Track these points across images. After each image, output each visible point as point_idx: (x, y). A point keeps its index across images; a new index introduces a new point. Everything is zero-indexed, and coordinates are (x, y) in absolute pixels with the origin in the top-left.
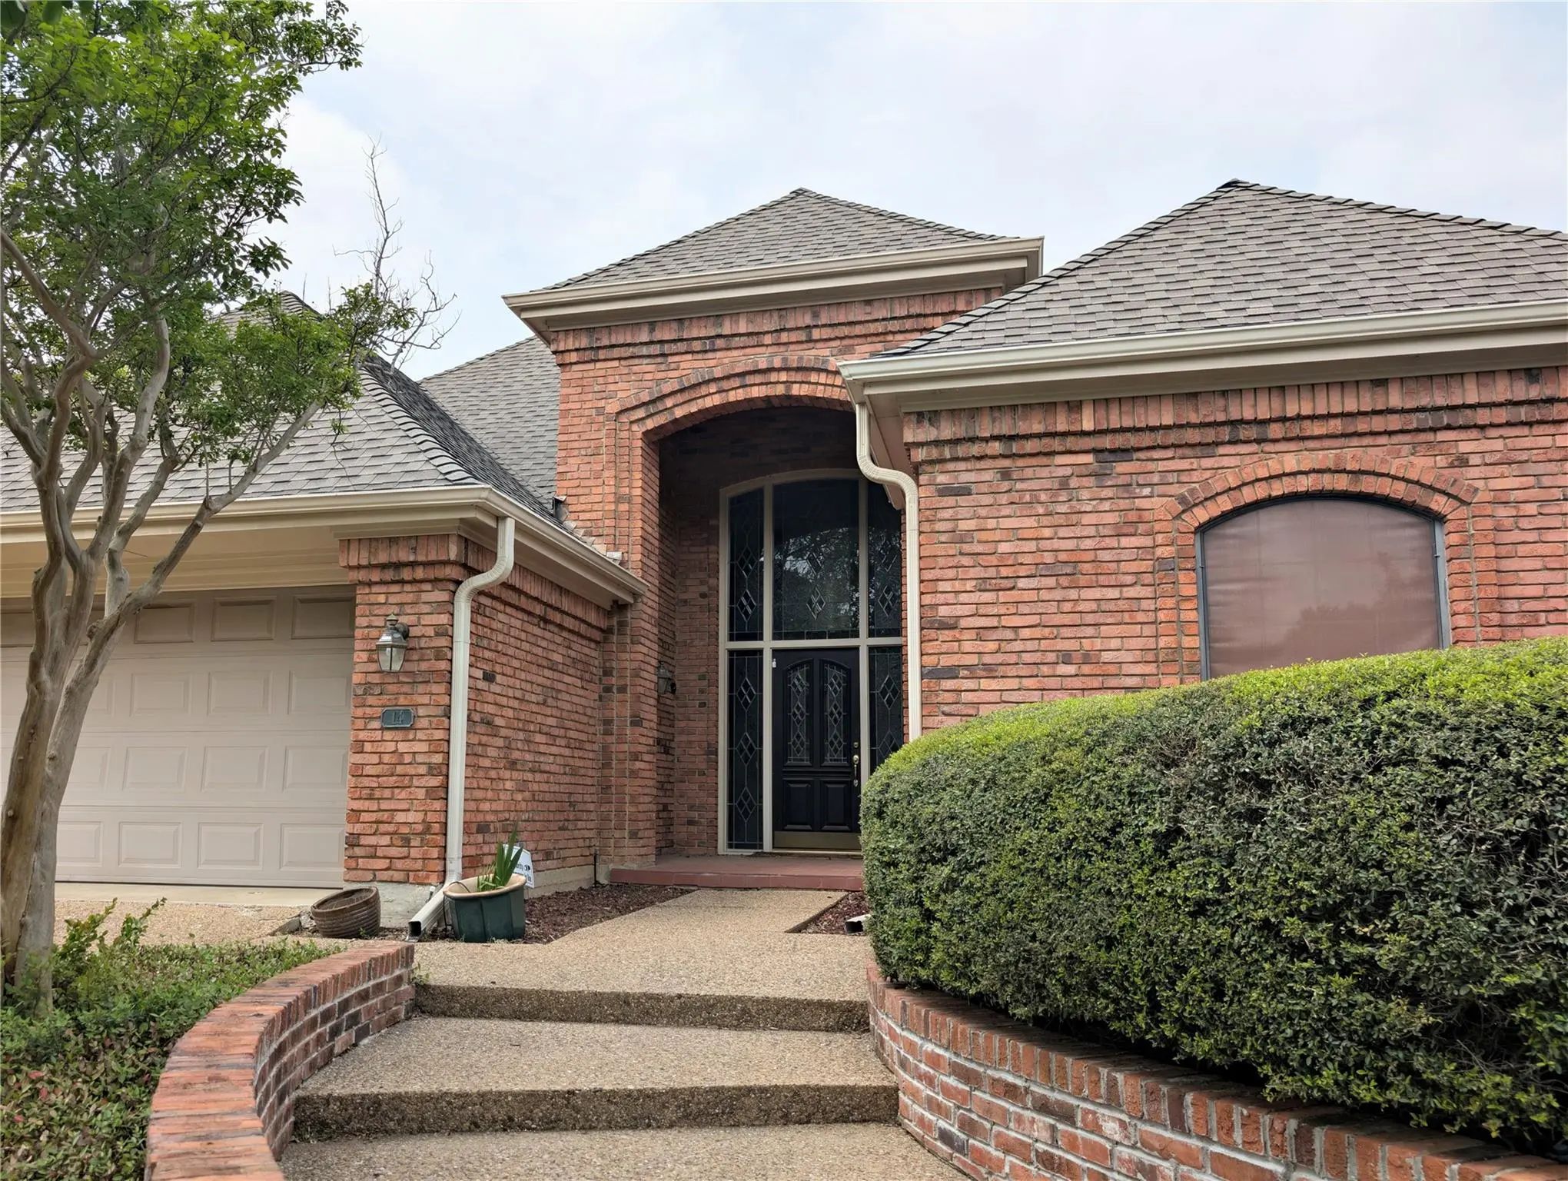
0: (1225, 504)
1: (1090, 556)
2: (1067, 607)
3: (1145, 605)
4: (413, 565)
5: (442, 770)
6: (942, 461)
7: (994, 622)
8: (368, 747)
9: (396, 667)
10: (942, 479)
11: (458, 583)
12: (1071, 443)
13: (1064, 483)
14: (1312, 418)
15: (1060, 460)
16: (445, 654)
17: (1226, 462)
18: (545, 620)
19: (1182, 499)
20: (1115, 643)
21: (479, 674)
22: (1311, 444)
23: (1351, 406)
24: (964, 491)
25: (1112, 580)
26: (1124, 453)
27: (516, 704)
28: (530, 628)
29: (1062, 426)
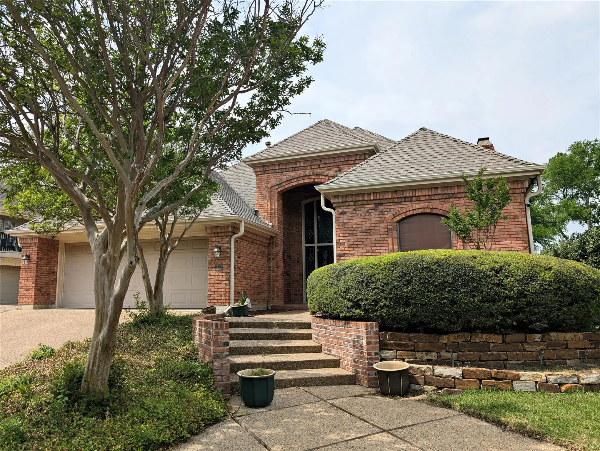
0: (403, 216)
1: (373, 228)
2: (368, 240)
3: (386, 239)
4: (221, 232)
5: (229, 279)
6: (340, 207)
7: (352, 243)
8: (212, 274)
9: (218, 256)
10: (340, 210)
11: (231, 236)
12: (368, 202)
13: (368, 211)
14: (422, 196)
15: (366, 206)
16: (229, 253)
17: (403, 206)
18: (252, 242)
19: (393, 215)
20: (379, 248)
21: (237, 257)
22: (422, 202)
23: (430, 193)
24: (345, 213)
25: (378, 233)
26: (381, 204)
27: (246, 263)
28: (248, 245)
29: (366, 199)
